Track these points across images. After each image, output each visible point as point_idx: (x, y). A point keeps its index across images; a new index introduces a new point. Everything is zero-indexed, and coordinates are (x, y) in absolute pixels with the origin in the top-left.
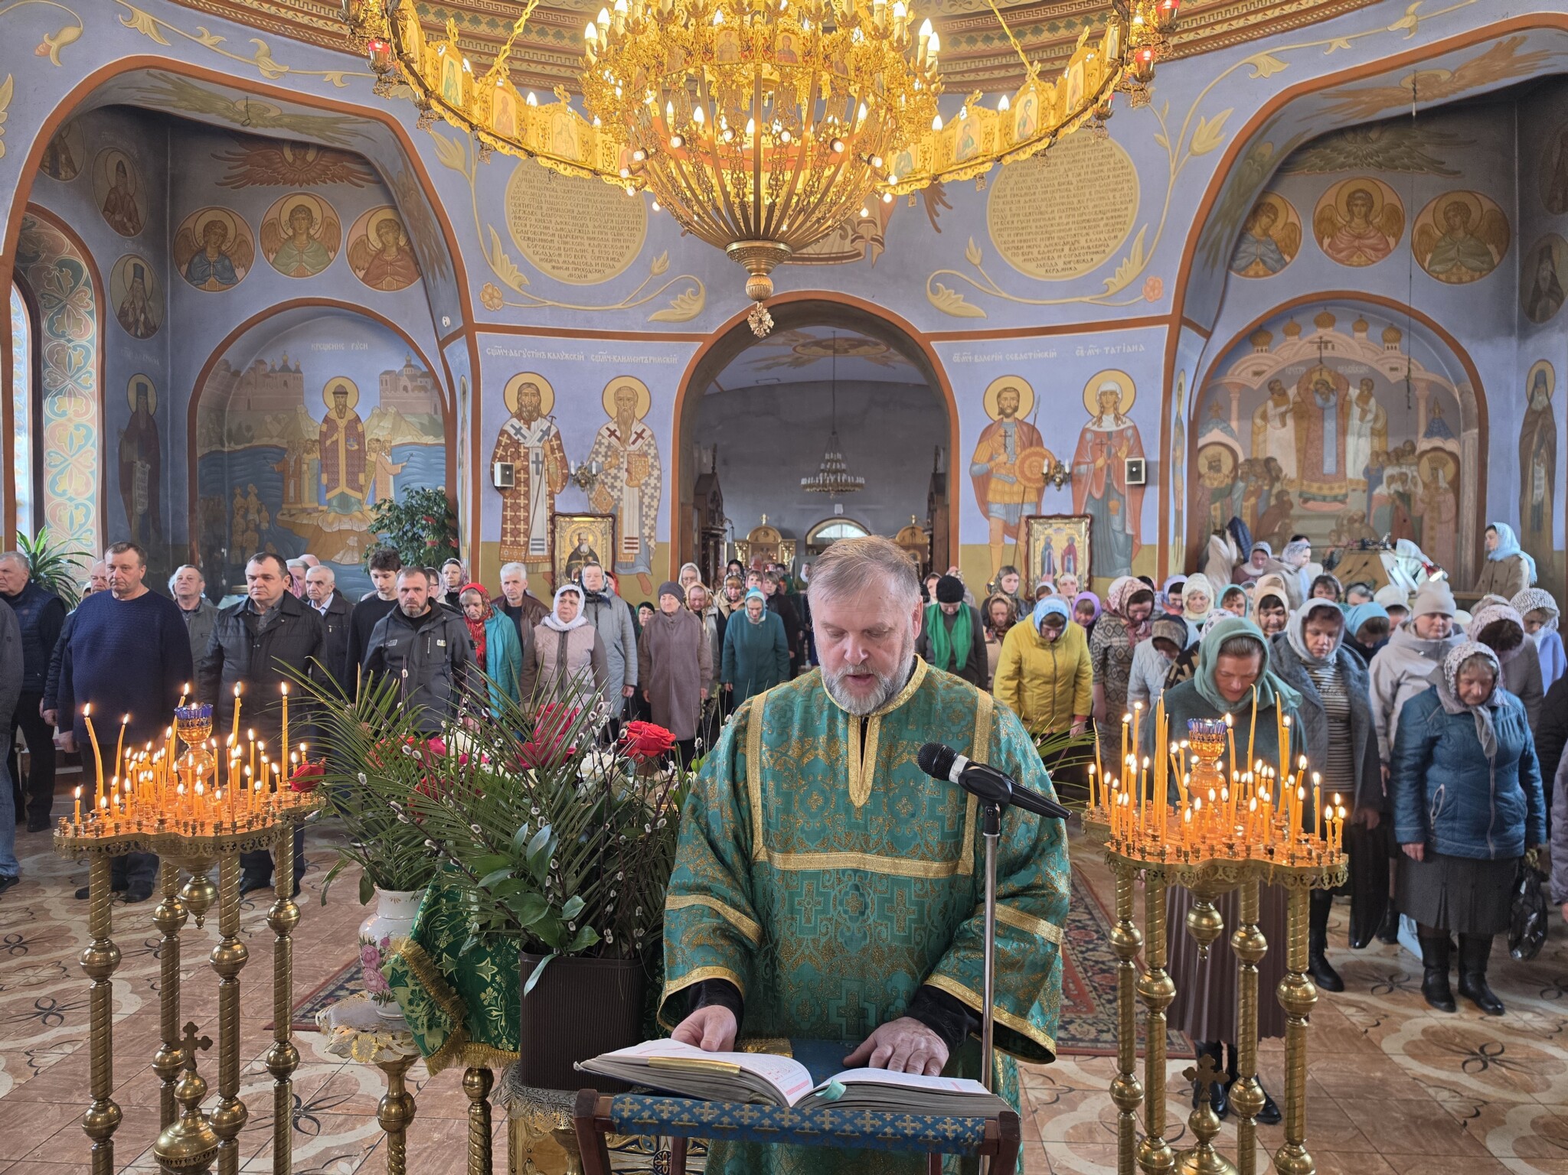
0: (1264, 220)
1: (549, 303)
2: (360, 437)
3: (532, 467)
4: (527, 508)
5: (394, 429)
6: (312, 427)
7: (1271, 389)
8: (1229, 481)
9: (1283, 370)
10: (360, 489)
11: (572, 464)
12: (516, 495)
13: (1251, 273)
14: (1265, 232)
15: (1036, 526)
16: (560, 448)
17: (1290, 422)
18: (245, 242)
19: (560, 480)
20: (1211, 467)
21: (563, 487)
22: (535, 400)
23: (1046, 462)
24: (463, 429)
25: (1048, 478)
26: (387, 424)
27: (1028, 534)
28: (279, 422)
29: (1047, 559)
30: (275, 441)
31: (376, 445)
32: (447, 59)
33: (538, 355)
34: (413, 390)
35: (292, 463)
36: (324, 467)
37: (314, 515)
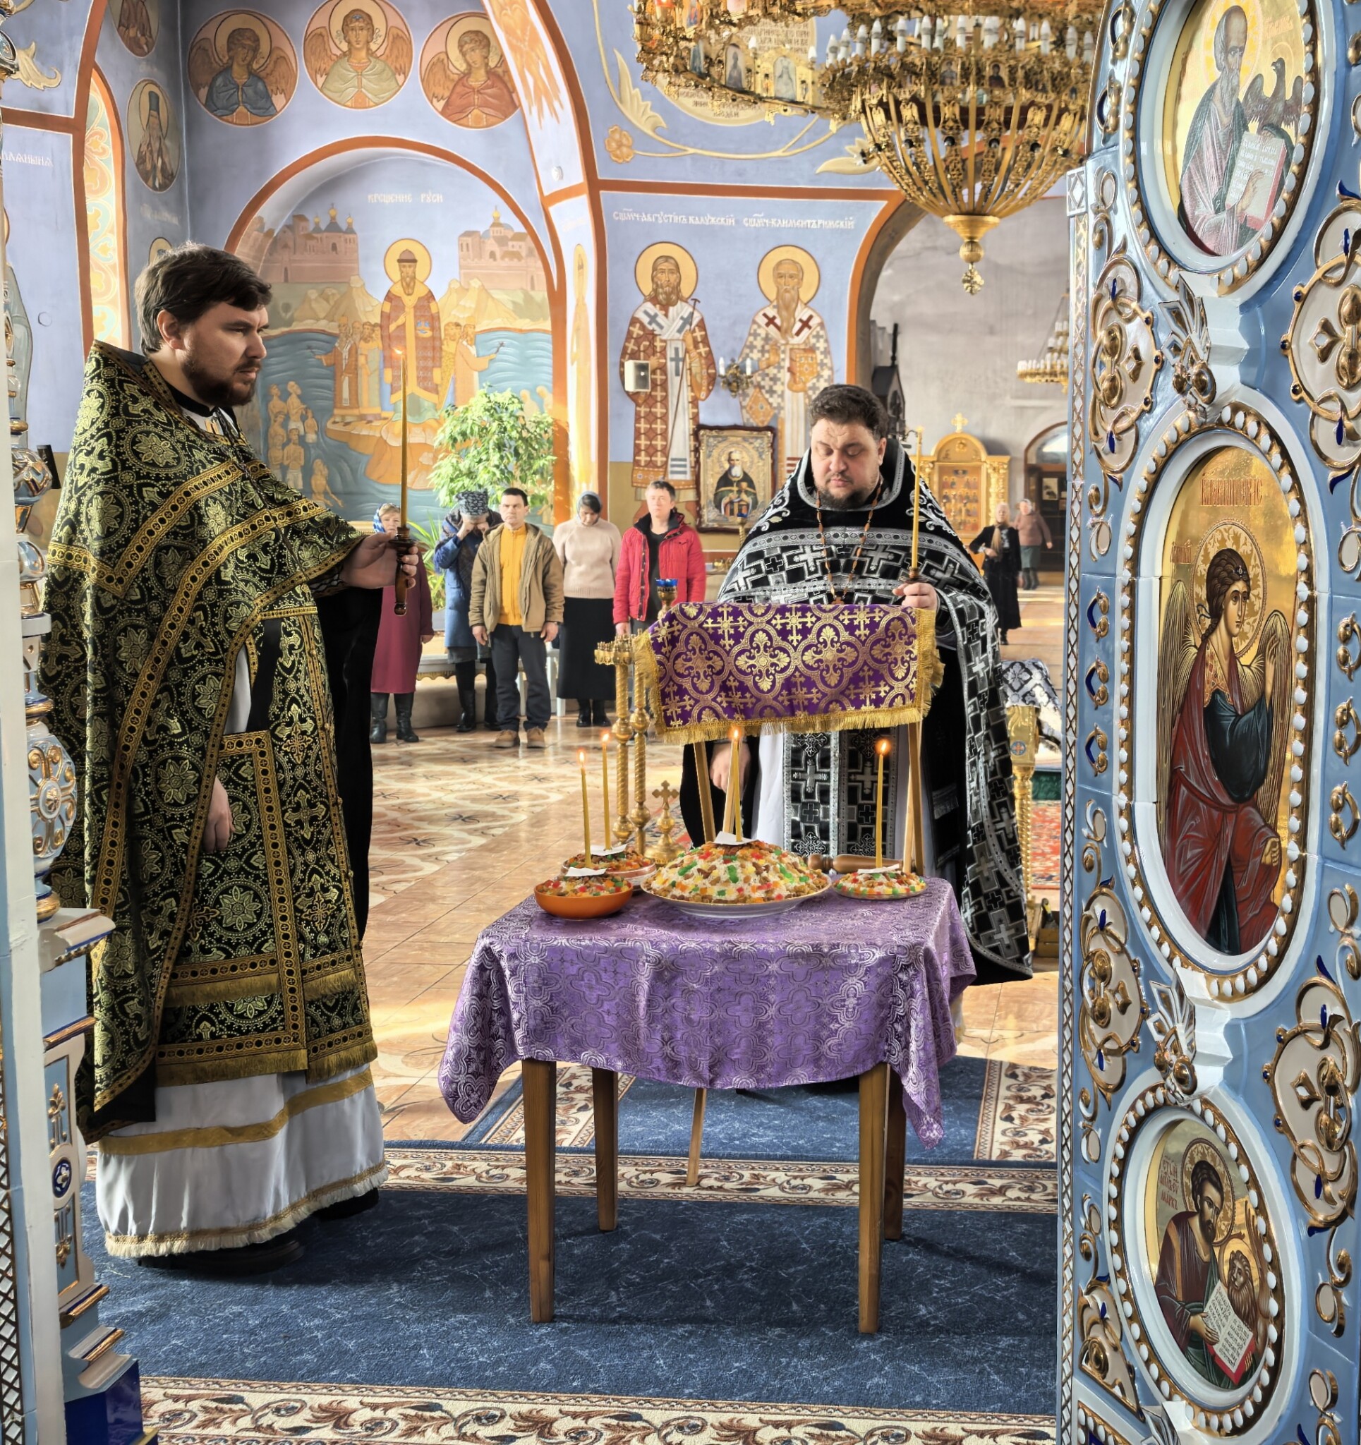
1: (691, 151)
2: (433, 321)
4: (664, 419)
5: (479, 310)
6: (371, 305)
10: (434, 389)
11: (721, 362)
12: (650, 400)
16: (705, 340)
18: (284, 58)
19: (705, 383)
21: (709, 391)
26: (469, 302)
28: (327, 300)
30: (322, 325)
31: (454, 331)
33: (676, 219)
34: (503, 258)
35: (345, 354)
36: (388, 361)
37: (376, 423)
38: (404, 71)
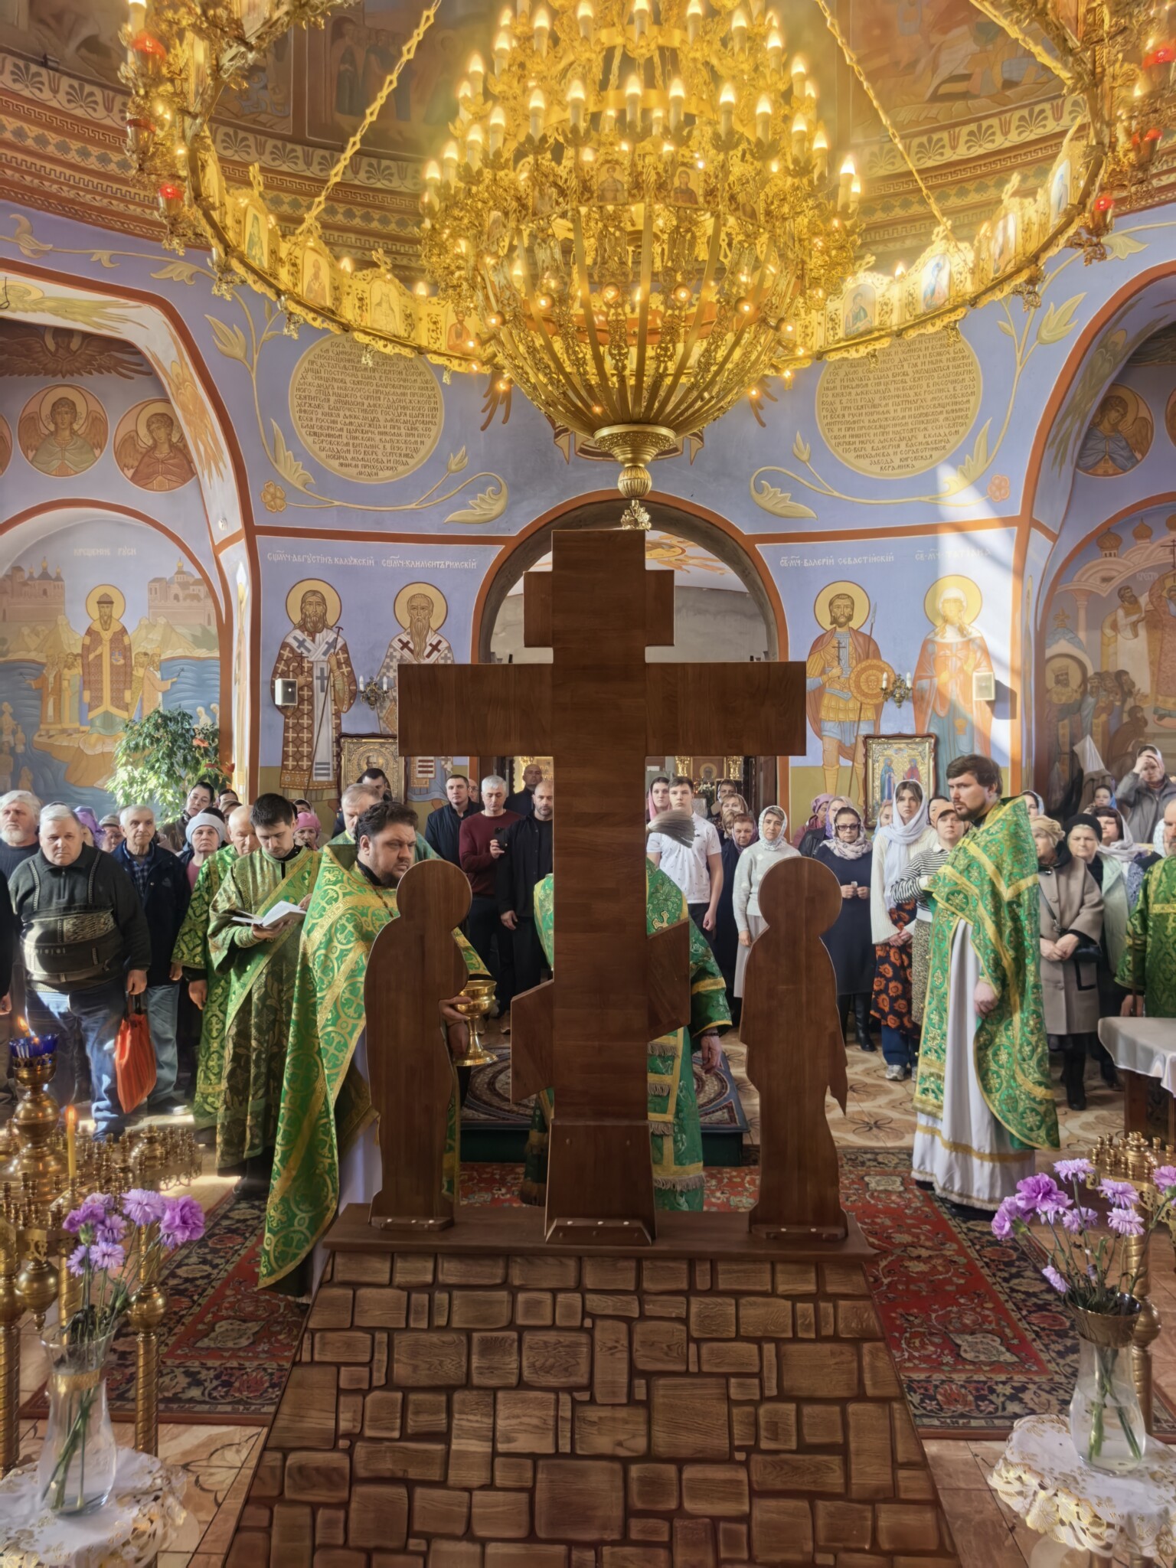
0: (1113, 415)
1: (337, 503)
2: (126, 651)
3: (317, 683)
4: (310, 729)
5: (165, 642)
7: (1121, 597)
8: (1077, 696)
9: (1134, 576)
10: (126, 707)
11: (361, 679)
12: (297, 713)
13: (1100, 471)
14: (1114, 427)
15: (875, 747)
16: (348, 662)
17: (1142, 632)
18: (2, 438)
19: (347, 698)
20: (1058, 682)
21: (350, 705)
22: (320, 609)
23: (885, 676)
24: (240, 642)
25: (888, 694)
26: (156, 635)
27: (866, 756)
28: (37, 635)
29: (887, 782)
30: (32, 655)
31: (143, 659)
32: (251, 212)
33: (323, 559)
34: (185, 599)
35: (51, 679)
36: (86, 683)
37: (75, 736)
38: (100, 446)
